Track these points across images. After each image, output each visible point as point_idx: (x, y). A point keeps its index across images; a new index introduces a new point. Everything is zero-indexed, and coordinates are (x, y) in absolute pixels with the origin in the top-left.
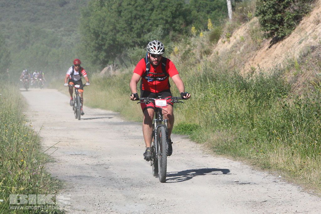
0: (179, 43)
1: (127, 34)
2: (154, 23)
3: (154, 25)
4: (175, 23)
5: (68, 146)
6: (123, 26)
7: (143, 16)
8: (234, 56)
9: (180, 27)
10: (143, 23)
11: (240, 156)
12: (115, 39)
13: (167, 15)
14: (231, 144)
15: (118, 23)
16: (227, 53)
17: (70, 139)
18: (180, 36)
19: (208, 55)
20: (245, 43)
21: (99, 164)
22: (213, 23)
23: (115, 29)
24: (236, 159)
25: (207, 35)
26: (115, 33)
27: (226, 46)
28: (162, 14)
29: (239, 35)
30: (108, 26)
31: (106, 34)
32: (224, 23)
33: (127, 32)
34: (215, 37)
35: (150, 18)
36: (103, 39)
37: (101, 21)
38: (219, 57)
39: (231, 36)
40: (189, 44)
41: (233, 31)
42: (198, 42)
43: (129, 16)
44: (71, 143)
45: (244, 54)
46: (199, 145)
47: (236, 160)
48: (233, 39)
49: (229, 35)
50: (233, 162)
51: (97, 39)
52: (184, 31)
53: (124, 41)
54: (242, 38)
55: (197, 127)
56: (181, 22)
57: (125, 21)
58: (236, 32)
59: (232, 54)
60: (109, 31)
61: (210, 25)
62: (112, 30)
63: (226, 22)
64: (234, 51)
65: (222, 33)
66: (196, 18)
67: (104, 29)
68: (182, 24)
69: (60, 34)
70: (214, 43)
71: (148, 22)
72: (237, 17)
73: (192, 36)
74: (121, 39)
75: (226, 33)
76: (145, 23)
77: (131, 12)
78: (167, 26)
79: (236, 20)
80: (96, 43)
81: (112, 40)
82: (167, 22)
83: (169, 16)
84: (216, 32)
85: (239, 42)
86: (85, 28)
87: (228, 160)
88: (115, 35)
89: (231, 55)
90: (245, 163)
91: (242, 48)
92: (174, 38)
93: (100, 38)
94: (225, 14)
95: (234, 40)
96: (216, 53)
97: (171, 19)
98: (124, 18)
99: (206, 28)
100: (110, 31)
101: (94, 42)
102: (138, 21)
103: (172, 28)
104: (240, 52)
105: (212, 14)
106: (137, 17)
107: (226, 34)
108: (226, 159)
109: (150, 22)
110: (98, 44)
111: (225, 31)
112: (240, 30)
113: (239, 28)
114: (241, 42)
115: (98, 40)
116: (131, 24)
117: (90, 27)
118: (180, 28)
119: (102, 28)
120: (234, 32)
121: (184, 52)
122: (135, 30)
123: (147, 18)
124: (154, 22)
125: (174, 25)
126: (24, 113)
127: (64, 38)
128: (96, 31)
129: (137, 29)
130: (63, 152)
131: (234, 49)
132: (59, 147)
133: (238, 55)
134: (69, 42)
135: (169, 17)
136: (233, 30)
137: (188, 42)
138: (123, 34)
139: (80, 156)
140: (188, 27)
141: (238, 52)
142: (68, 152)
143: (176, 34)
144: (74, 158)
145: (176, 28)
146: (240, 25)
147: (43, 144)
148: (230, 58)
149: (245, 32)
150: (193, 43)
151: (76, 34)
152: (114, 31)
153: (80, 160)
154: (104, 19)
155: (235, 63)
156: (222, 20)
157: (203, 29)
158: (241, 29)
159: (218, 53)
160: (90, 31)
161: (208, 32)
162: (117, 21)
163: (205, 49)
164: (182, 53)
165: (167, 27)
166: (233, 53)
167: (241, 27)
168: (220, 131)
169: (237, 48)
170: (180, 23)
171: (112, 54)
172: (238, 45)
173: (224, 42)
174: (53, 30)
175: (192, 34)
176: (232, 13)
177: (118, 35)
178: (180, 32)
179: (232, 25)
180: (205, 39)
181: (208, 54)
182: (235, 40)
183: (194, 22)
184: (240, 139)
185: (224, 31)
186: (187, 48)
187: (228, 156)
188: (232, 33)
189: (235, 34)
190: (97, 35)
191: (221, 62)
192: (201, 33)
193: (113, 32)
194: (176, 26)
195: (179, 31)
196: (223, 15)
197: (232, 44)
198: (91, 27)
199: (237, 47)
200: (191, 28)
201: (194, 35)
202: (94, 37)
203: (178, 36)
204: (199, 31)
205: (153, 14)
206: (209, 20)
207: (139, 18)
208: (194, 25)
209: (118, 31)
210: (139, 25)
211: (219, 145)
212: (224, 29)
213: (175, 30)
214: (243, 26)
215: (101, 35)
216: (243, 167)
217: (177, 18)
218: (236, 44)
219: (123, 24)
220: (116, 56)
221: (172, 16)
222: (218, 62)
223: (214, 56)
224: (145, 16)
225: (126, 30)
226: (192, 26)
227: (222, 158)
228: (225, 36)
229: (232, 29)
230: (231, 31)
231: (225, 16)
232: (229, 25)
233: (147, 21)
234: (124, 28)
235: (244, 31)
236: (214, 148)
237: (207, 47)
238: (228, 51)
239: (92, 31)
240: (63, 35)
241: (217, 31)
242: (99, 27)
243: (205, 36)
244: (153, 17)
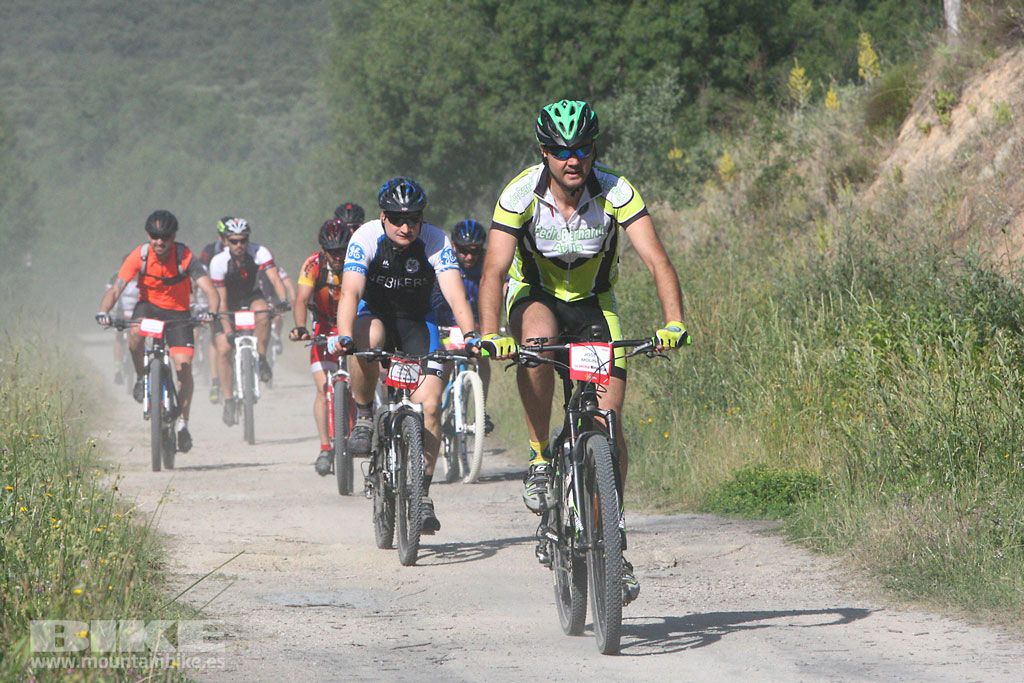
0: (737, 134)
1: (524, 104)
2: (637, 56)
3: (637, 61)
4: (720, 52)
5: (277, 569)
6: (505, 72)
7: (587, 28)
8: (970, 188)
9: (741, 71)
10: (587, 57)
11: (994, 604)
12: (474, 123)
13: (687, 22)
14: (956, 555)
15: (486, 58)
16: (941, 173)
17: (287, 541)
18: (743, 105)
19: (861, 186)
20: (1015, 133)
21: (405, 644)
22: (879, 48)
23: (472, 80)
24: (978, 618)
25: (857, 102)
26: (470, 97)
27: (937, 148)
28: (668, 16)
29: (991, 98)
30: (440, 70)
31: (435, 103)
32: (927, 49)
33: (523, 93)
34: (888, 111)
35: (618, 33)
36: (421, 125)
37: (413, 48)
38: (906, 194)
39: (955, 104)
40: (780, 139)
41: (966, 82)
42: (817, 131)
43: (530, 28)
44: (290, 559)
45: (1010, 178)
46: (825, 562)
47: (977, 622)
48: (963, 117)
49: (949, 98)
50: (965, 628)
51: (397, 126)
52: (760, 86)
53: (508, 131)
54: (1002, 114)
55: (814, 485)
56: (745, 48)
57: (514, 46)
58: (978, 86)
59: (959, 180)
60: (446, 92)
61: (867, 58)
62: (457, 88)
63: (934, 45)
64: (970, 167)
65: (919, 94)
66: (808, 32)
67: (427, 83)
68: (749, 58)
69: (244, 104)
70: (883, 135)
71: (609, 51)
72: (982, 24)
73: (792, 105)
74: (498, 122)
75: (935, 91)
76: (596, 57)
77: (538, 10)
78: (690, 65)
79: (978, 35)
80: (392, 141)
81: (460, 128)
82: (687, 49)
83: (695, 22)
84: (892, 90)
85: (990, 128)
86: (345, 77)
87: (946, 620)
88: (472, 106)
89: (955, 184)
90: (1018, 633)
91: (1002, 154)
92: (719, 117)
93: (410, 121)
94: (932, 13)
95: (967, 119)
96: (892, 175)
97: (707, 35)
98: (505, 33)
99: (852, 70)
100: (451, 91)
101: (385, 137)
102: (567, 45)
103: (707, 74)
104: (994, 168)
105: (878, 15)
106: (563, 30)
107: (933, 97)
108: (935, 617)
109: (619, 52)
110: (402, 145)
111: (931, 83)
112: (993, 77)
113: (988, 71)
114: (998, 128)
115: (403, 128)
116: (539, 59)
117: (366, 76)
118: (744, 76)
119: (419, 80)
120: (970, 88)
121: (759, 173)
122: (556, 86)
123: (601, 32)
124: (633, 52)
125: (716, 61)
126: (95, 436)
127: (263, 122)
128: (393, 93)
129: (565, 81)
130: (260, 598)
131: (969, 159)
132: (242, 574)
133: (988, 182)
134: (282, 137)
135: (697, 29)
136: (967, 77)
137: (774, 133)
138: (505, 102)
139: (327, 610)
140: (776, 69)
141: (987, 172)
142: (279, 595)
143: (726, 98)
144: (304, 619)
145: (725, 72)
146: (996, 56)
147: (172, 563)
148: (950, 195)
149: (1013, 87)
150: (795, 135)
151: (311, 103)
152: (468, 90)
153: (328, 628)
154: (425, 40)
155: (975, 218)
156: (918, 37)
157: (841, 76)
158: (997, 71)
159: (900, 177)
160: (367, 92)
161: (860, 88)
162: (478, 48)
163: (848, 160)
164: (753, 179)
165: (687, 69)
166: (964, 173)
167: (999, 67)
168: (909, 503)
169: (982, 155)
170: (742, 54)
171: (462, 184)
172: (984, 140)
173: (928, 130)
174: (217, 88)
175: (793, 96)
176: (959, 6)
177: (483, 108)
178: (744, 88)
179: (958, 57)
180: (845, 119)
181: (861, 180)
182: (972, 121)
183: (801, 49)
184: (994, 532)
185: (925, 84)
186: (772, 156)
187: (946, 606)
188: (960, 93)
189: (971, 96)
190: (396, 107)
191: (916, 214)
192: (831, 95)
193: (461, 95)
194: (726, 66)
195: (738, 87)
196: (922, 16)
197: (959, 137)
198: (373, 75)
199: (979, 148)
200: (788, 74)
201: (803, 101)
202: (384, 115)
203: (734, 109)
204: (822, 84)
205: (628, 17)
206: (865, 39)
207: (569, 36)
208: (799, 59)
209: (486, 92)
210: (570, 63)
211: (905, 559)
212: (927, 74)
213: (722, 84)
214: (1007, 60)
215: (414, 108)
216: (1006, 652)
217: (731, 31)
218: (977, 138)
219: (503, 62)
220: (476, 194)
221: (707, 25)
222: (903, 212)
223: (885, 191)
224: (595, 24)
225: (516, 88)
226: (793, 66)
227: (920, 615)
228: (932, 102)
229: (962, 76)
230: (956, 80)
231: (929, 22)
232: (948, 56)
233: (603, 48)
234: (509, 79)
235: (1011, 81)
236: (885, 572)
237: (856, 152)
238: (943, 168)
239: (377, 94)
240: (258, 111)
241: (897, 82)
242: (404, 75)
243: (845, 106)
244: (630, 29)
